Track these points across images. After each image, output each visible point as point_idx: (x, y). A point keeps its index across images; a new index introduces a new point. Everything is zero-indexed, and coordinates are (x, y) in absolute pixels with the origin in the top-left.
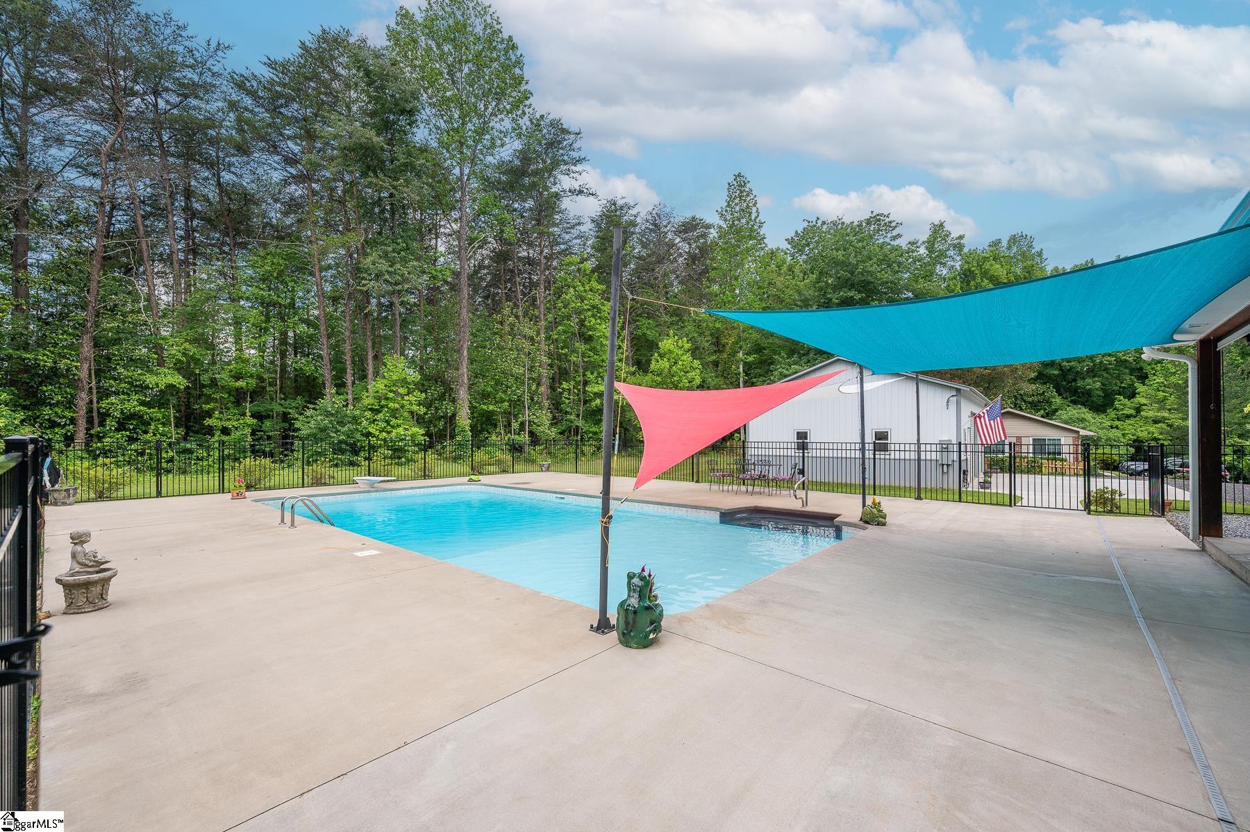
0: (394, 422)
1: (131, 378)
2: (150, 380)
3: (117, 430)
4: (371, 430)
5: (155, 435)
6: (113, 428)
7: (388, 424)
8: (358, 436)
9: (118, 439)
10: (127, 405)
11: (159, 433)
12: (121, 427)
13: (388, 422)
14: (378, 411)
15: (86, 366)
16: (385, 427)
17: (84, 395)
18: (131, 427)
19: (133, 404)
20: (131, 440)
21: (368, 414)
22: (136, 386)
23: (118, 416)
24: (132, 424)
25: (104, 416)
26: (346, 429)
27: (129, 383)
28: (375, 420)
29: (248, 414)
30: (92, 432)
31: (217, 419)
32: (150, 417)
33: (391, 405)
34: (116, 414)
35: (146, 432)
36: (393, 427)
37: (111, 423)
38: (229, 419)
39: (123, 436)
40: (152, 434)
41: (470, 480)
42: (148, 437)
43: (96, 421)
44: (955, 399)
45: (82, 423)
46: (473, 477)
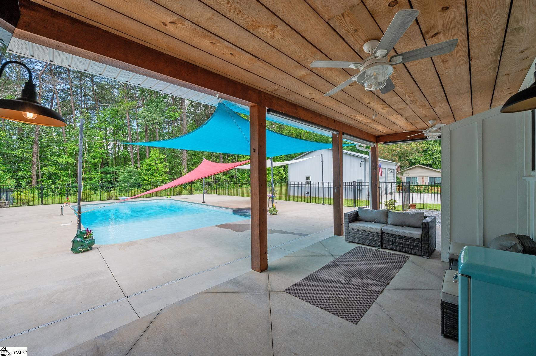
0: (155, 174)
1: (53, 160)
2: (60, 160)
3: (48, 179)
4: (145, 178)
5: (62, 181)
6: (46, 179)
7: (153, 176)
8: (141, 180)
9: (48, 183)
10: (51, 170)
11: (64, 180)
12: (49, 178)
13: (152, 174)
14: (149, 170)
15: (35, 156)
16: (151, 177)
17: (35, 167)
18: (53, 178)
19: (53, 170)
20: (53, 183)
21: (144, 172)
22: (55, 163)
23: (48, 174)
24: (54, 177)
25: (43, 174)
26: (135, 177)
27: (52, 162)
28: (147, 174)
29: (100, 172)
30: (38, 180)
31: (88, 174)
32: (60, 174)
33: (153, 168)
34: (46, 173)
35: (59, 180)
36: (154, 176)
37: (45, 177)
38: (92, 174)
39: (50, 182)
40: (61, 181)
41: (166, 198)
42: (60, 182)
43: (40, 176)
44: (363, 162)
45: (34, 177)
46: (167, 196)
